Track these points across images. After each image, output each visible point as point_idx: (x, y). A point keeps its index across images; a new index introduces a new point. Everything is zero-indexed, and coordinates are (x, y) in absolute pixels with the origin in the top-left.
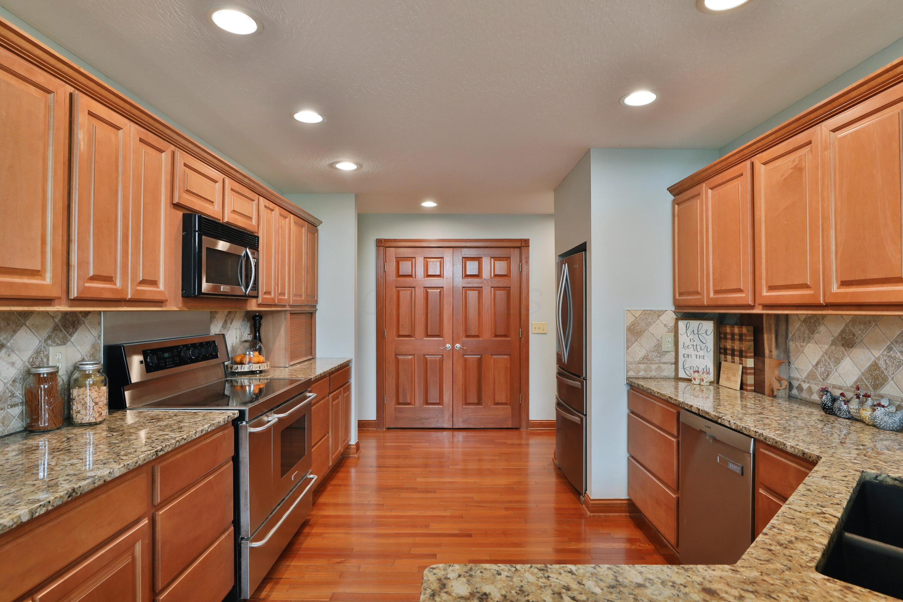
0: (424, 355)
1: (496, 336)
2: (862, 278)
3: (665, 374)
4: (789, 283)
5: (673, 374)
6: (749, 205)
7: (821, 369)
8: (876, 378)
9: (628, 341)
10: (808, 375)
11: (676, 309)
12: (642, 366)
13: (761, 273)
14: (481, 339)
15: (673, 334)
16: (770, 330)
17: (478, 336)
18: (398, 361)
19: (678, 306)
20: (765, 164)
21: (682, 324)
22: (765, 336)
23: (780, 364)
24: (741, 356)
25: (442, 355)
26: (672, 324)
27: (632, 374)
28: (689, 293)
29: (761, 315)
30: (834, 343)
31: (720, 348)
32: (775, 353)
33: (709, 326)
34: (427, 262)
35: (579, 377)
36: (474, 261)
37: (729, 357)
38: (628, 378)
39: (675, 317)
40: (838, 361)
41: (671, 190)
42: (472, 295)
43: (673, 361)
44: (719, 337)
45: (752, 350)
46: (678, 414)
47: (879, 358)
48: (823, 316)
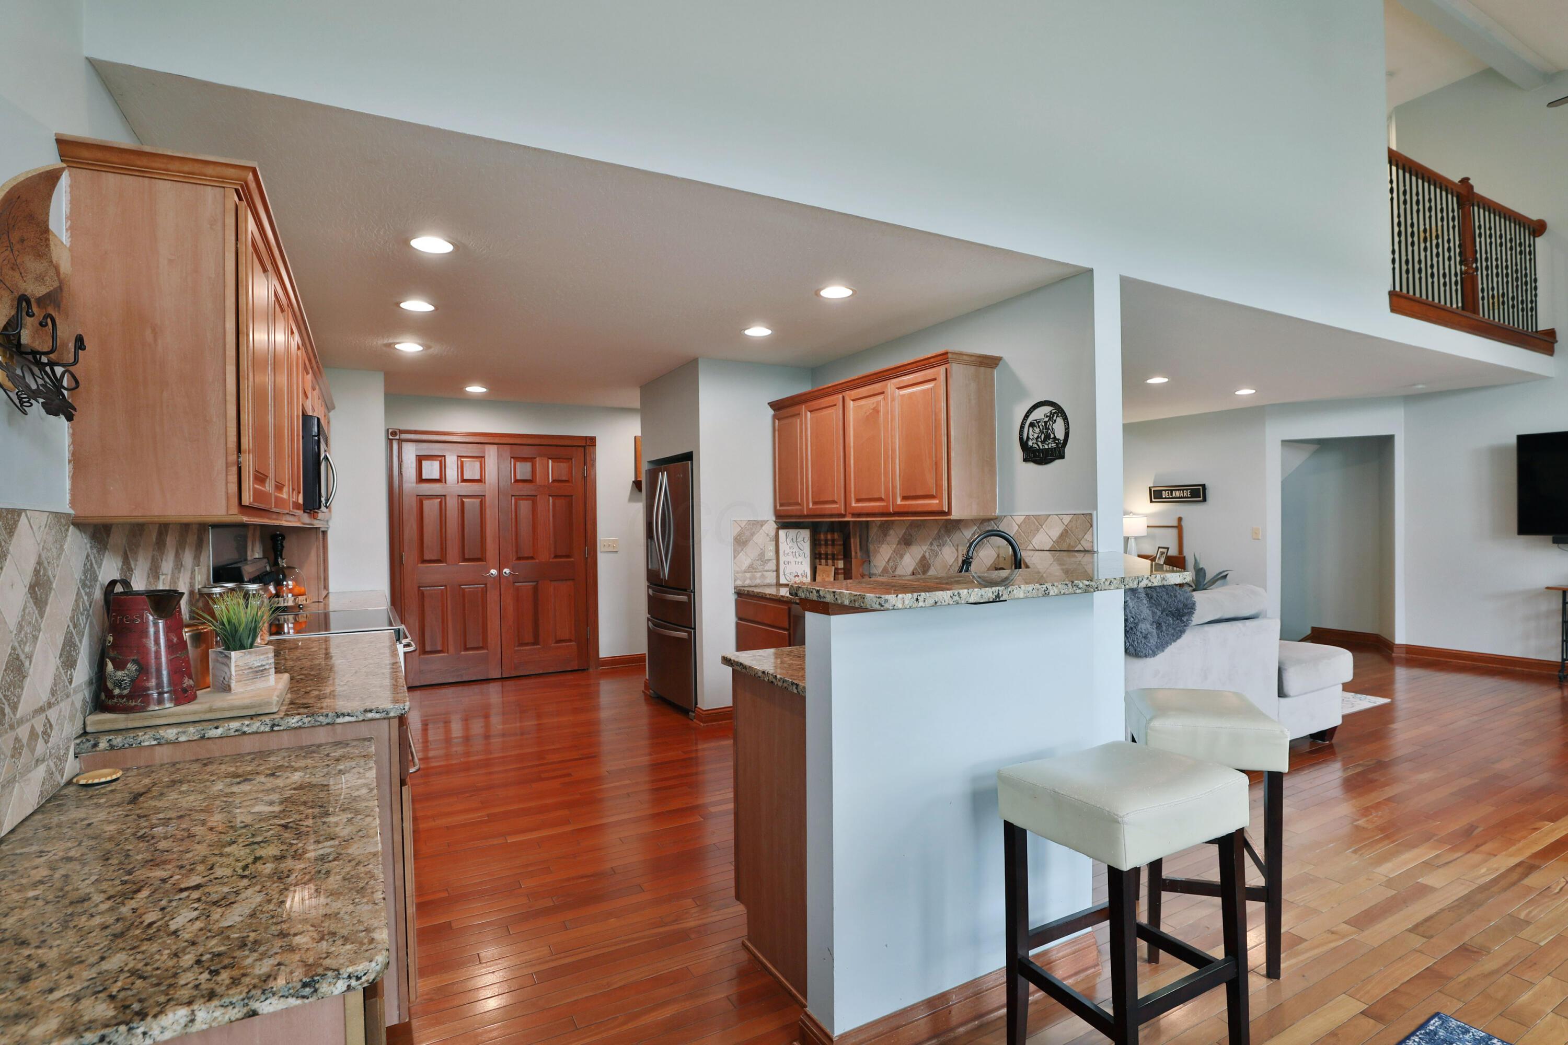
0: (460, 585)
1: (556, 557)
2: (914, 494)
3: (768, 581)
4: (871, 497)
5: (775, 581)
6: (841, 432)
7: (891, 564)
8: (924, 566)
9: (735, 551)
10: (883, 570)
11: (776, 518)
12: (748, 575)
13: (851, 488)
14: (537, 561)
15: (774, 543)
16: (855, 535)
17: (532, 558)
18: (422, 595)
19: (778, 515)
20: (853, 400)
21: (782, 533)
22: (852, 541)
23: (863, 562)
24: (833, 559)
25: (486, 584)
26: (773, 533)
27: (739, 583)
28: (790, 504)
29: (848, 522)
30: (899, 543)
31: (815, 554)
32: (859, 553)
33: (805, 534)
34: (462, 462)
35: (685, 590)
36: (526, 461)
37: (823, 561)
38: (735, 588)
39: (776, 526)
40: (902, 557)
41: (773, 405)
42: (525, 506)
43: (775, 568)
44: (815, 543)
45: (842, 553)
46: (790, 609)
47: (925, 552)
48: (893, 522)
